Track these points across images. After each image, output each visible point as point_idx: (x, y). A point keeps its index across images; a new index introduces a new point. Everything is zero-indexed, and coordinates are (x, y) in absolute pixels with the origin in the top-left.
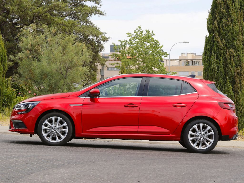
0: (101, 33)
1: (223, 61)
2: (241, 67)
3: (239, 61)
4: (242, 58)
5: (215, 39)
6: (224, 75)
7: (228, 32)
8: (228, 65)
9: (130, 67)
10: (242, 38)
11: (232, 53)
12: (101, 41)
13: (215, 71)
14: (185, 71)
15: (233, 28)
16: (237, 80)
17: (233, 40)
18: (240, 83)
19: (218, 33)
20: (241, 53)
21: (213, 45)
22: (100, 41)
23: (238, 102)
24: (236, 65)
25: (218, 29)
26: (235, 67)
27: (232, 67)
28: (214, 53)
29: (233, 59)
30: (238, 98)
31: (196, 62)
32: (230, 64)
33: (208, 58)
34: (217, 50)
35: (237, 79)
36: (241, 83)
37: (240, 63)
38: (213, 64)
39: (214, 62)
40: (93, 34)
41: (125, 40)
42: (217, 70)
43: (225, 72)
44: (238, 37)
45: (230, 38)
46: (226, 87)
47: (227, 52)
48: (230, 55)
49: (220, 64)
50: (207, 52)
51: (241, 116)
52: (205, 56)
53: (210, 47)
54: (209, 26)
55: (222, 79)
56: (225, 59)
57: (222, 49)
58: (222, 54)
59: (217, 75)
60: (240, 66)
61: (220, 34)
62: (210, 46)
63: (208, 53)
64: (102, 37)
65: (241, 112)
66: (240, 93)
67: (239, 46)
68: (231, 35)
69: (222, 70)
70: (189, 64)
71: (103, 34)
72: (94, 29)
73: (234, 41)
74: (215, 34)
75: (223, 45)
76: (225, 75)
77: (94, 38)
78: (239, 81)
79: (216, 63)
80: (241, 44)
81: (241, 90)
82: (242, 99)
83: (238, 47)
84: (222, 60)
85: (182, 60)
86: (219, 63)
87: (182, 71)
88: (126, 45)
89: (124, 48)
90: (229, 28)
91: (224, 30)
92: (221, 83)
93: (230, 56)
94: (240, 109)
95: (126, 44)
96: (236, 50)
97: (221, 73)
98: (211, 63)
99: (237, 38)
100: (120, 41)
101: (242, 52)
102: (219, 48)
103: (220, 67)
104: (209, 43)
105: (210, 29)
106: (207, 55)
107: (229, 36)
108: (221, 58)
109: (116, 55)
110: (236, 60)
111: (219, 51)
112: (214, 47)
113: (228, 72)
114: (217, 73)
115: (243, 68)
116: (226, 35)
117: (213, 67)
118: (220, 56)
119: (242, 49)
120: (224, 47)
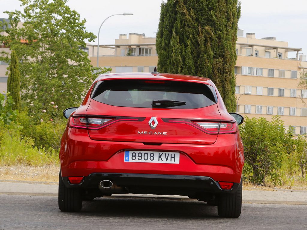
1: (191, 48)
2: (225, 58)
3: (221, 48)
4: (225, 43)
5: (178, 9)
8: (201, 54)
9: (26, 59)
10: (225, 6)
11: (208, 33)
13: (178, 65)
14: (126, 66)
17: (210, 10)
20: (223, 33)
21: (175, 19)
24: (215, 54)
26: (214, 58)
27: (207, 58)
28: (176, 32)
29: (211, 44)
32: (205, 53)
33: (167, 42)
34: (181, 28)
36: (225, 86)
37: (222, 50)
38: (174, 54)
39: (176, 50)
41: (16, 11)
42: (181, 64)
43: (197, 68)
44: (218, 5)
45: (204, 6)
47: (200, 32)
48: (204, 37)
49: (187, 54)
50: (164, 31)
52: (160, 39)
53: (169, 23)
57: (190, 27)
58: (191, 35)
62: (170, 21)
63: (165, 33)
67: (220, 22)
69: (191, 64)
70: (133, 53)
73: (212, 12)
75: (192, 19)
79: (180, 51)
80: (225, 18)
83: (218, 23)
84: (189, 46)
85: (121, 45)
86: (185, 52)
87: (122, 66)
88: (19, 19)
89: (14, 25)
93: (205, 39)
95: (19, 17)
96: (215, 27)
97: (190, 68)
98: (170, 52)
99: (216, 7)
100: (7, 12)
101: (225, 32)
102: (185, 24)
103: (187, 59)
104: (168, 15)
106: (164, 36)
107: (203, 4)
108: (189, 42)
110: (215, 47)
111: (185, 30)
112: (177, 23)
113: (201, 67)
114: (181, 68)
115: (227, 60)
116: (196, 2)
117: (175, 59)
118: (186, 38)
119: (226, 26)
120: (193, 23)
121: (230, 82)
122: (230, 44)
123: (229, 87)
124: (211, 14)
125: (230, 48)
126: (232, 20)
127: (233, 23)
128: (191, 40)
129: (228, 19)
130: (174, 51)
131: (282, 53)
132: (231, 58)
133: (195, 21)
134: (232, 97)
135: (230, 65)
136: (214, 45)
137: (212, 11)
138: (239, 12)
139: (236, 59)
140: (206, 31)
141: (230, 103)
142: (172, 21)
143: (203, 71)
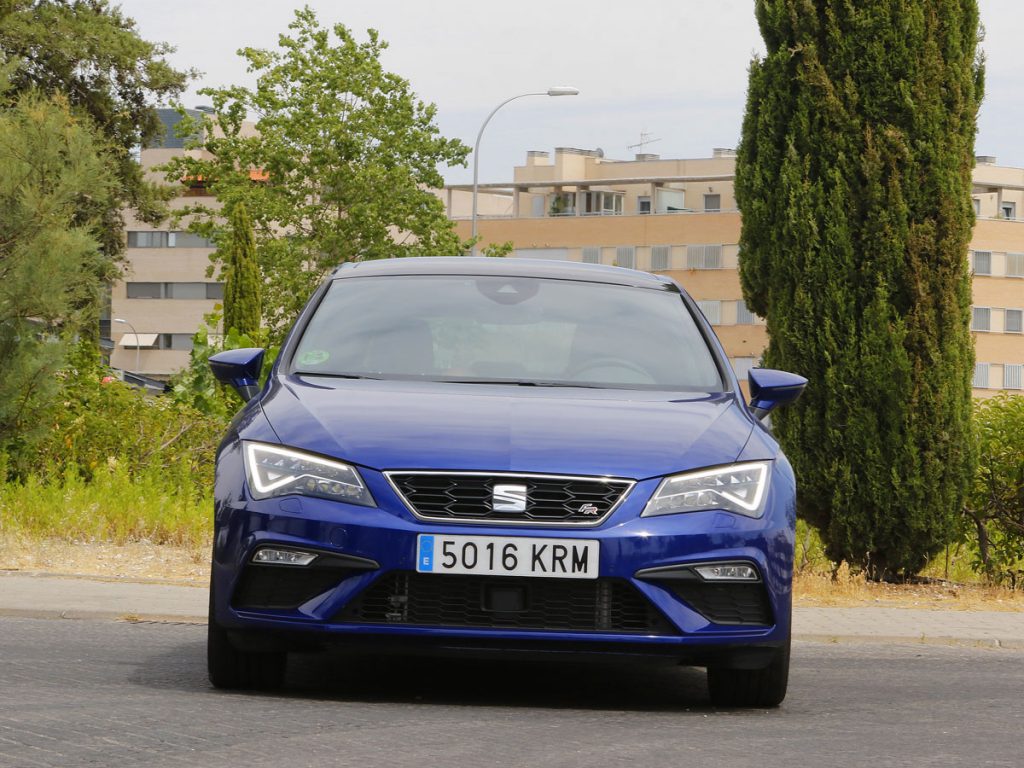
0: (145, 49)
1: (845, 192)
2: (941, 221)
3: (929, 190)
4: (940, 175)
5: (802, 77)
6: (852, 265)
7: (871, 39)
8: (872, 210)
9: (266, 230)
10: (940, 67)
11: (893, 148)
12: (146, 92)
13: (804, 241)
14: (547, 248)
15: (894, 20)
16: (921, 287)
17: (897, 79)
18: (938, 307)
19: (815, 43)
20: (935, 146)
21: (793, 108)
22: (138, 92)
23: (927, 404)
24: (912, 209)
25: (815, 21)
26: (909, 220)
27: (891, 223)
28: (797, 147)
29: (901, 181)
30: (926, 385)
31: (608, 197)
32: (885, 207)
33: (768, 174)
34: (811, 133)
35: (920, 285)
36: (942, 303)
37: (933, 198)
38: (795, 209)
39: (800, 198)
40: (102, 51)
41: (234, 89)
42: (814, 241)
43: (859, 250)
44: (921, 63)
45: (880, 69)
46: (870, 328)
47: (870, 145)
48: (883, 158)
49: (832, 209)
50: (759, 143)
51: (941, 480)
52: (748, 166)
53: (776, 118)
54: (767, 7)
55: (843, 284)
56: (858, 181)
57: (837, 129)
58: (841, 154)
59: (813, 263)
60: (935, 215)
61: (827, 48)
62: (778, 112)
63: (765, 147)
64: (149, 69)
65: (941, 458)
66: (935, 356)
67: (926, 113)
68: (887, 53)
69: (843, 238)
70: (570, 209)
71: (157, 53)
72: (107, 25)
73: (902, 84)
74: (800, 47)
75: (846, 107)
76: (858, 266)
77: (106, 76)
78: (928, 294)
79: (811, 201)
80: (939, 102)
81: (940, 340)
82: (944, 390)
83: (921, 116)
84: (839, 189)
86: (827, 204)
87: (535, 248)
88: (244, 110)
89: (231, 128)
90: (873, 16)
91: (847, 28)
92: (835, 306)
93: (883, 164)
94: (936, 439)
95: (245, 106)
96: (911, 130)
97: (839, 252)
98: (781, 204)
99: (915, 69)
100: (210, 92)
101: (941, 144)
102: (822, 123)
103: (831, 224)
104: (771, 95)
105: (773, 22)
106: (760, 159)
107: (875, 61)
108: (838, 175)
109: (192, 167)
110: (911, 187)
111: (825, 140)
112: (798, 118)
113: (872, 249)
114: (814, 253)
115: (947, 225)
116: (856, 55)
117: (795, 225)
118: (827, 163)
119: (944, 124)
120: (847, 116)
121: (957, 290)
122: (956, 179)
123: (955, 306)
124: (899, 89)
125: (957, 192)
126: (960, 107)
127: (963, 118)
128: (841, 167)
129: (950, 104)
130: (793, 200)
131: (1014, 203)
132: (958, 220)
133: (854, 112)
134: (962, 336)
135: (958, 241)
136: (909, 181)
137: (902, 80)
138: (980, 82)
139: (972, 224)
140: (885, 141)
141: (957, 352)
142: (782, 112)
143: (877, 259)
